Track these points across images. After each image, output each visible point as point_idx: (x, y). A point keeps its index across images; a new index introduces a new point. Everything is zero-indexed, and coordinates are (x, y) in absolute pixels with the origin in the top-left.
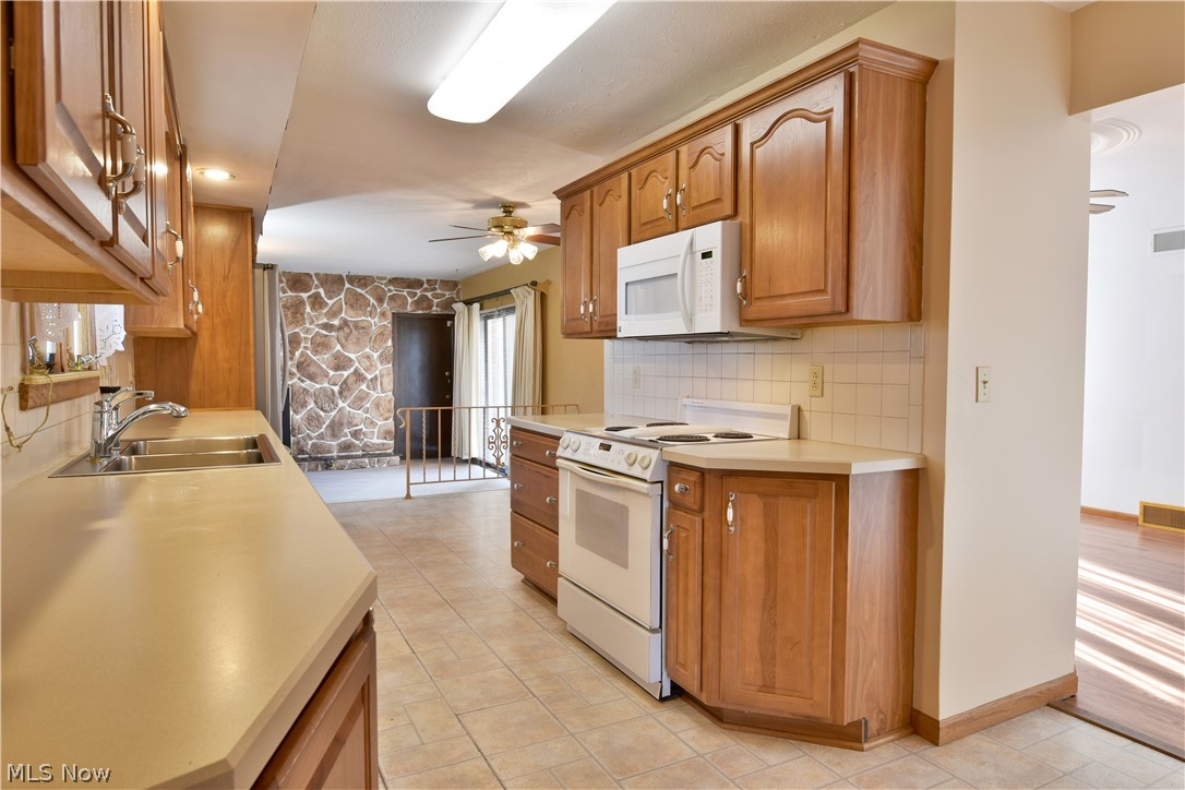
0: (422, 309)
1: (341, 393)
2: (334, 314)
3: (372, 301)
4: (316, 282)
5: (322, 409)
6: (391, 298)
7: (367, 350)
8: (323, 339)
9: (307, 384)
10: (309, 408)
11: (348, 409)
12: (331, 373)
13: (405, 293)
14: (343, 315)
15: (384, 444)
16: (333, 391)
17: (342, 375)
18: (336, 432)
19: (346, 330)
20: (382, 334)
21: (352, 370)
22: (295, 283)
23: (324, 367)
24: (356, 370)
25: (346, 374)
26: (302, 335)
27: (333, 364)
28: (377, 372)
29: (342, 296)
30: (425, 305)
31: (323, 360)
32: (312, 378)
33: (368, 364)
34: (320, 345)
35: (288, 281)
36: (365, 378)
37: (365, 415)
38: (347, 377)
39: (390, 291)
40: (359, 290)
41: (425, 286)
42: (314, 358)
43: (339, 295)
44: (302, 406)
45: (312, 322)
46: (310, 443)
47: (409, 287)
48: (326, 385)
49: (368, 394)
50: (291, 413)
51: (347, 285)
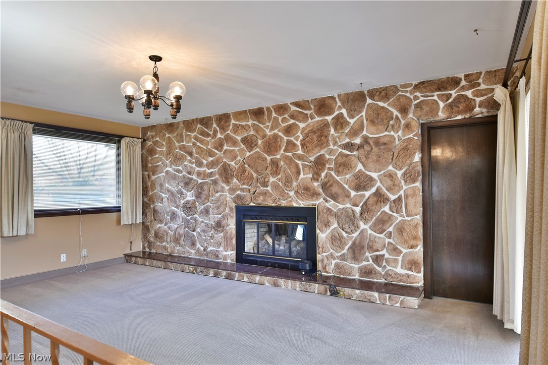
0: (459, 113)
1: (361, 214)
2: (354, 133)
3: (396, 113)
4: (339, 104)
5: (343, 230)
6: (418, 106)
7: (390, 168)
8: (344, 159)
9: (331, 204)
10: (332, 228)
11: (370, 231)
12: (353, 193)
13: (435, 98)
14: (365, 133)
15: (408, 276)
16: (354, 212)
17: (363, 196)
18: (357, 255)
19: (367, 148)
20: (406, 148)
21: (374, 190)
22: (320, 108)
23: (346, 187)
24: (377, 190)
25: (367, 194)
26: (327, 157)
27: (353, 184)
28: (402, 192)
29: (364, 113)
30: (461, 107)
31: (344, 179)
32: (335, 198)
33: (390, 183)
34: (343, 165)
35: (315, 106)
36: (388, 199)
37: (387, 240)
38: (368, 198)
39: (416, 98)
40: (381, 104)
41: (463, 83)
42: (338, 178)
43: (360, 112)
44: (326, 226)
45: (335, 143)
46: (334, 262)
47: (439, 90)
48: (348, 205)
49: (390, 217)
50: (318, 231)
51: (369, 101)
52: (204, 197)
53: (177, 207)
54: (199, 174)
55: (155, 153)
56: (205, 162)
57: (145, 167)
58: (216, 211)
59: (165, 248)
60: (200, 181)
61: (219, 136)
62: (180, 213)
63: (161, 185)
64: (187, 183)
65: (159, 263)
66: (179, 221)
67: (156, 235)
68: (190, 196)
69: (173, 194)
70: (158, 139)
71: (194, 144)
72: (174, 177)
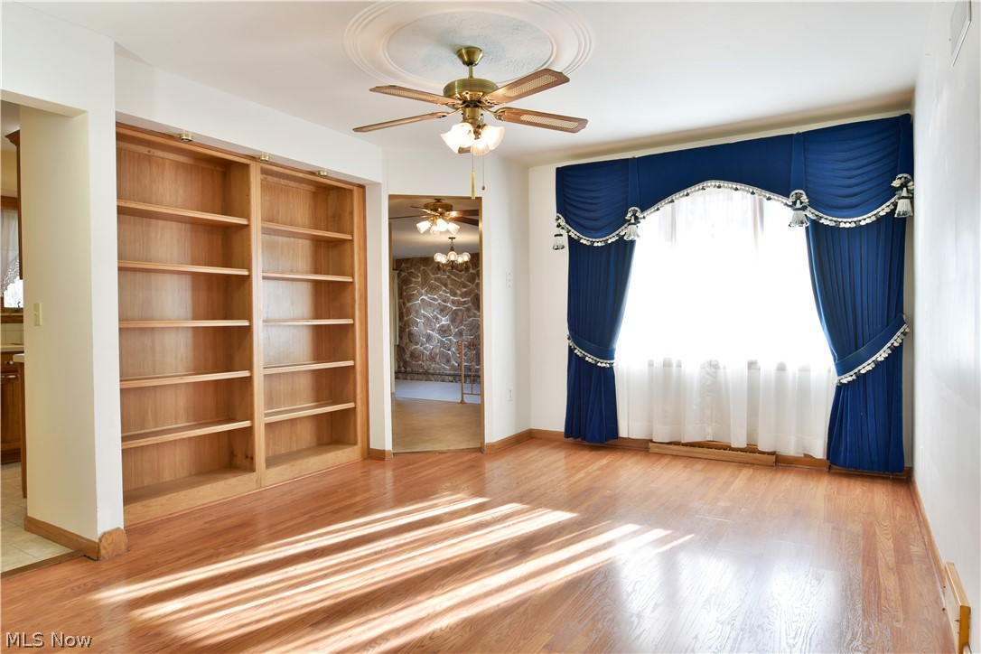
52: (458, 321)
53: (433, 330)
54: (453, 302)
55: (410, 283)
56: (459, 292)
57: (401, 295)
58: (469, 333)
59: (422, 366)
60: (454, 308)
61: (471, 271)
62: (435, 335)
63: (417, 312)
64: (443, 310)
65: (420, 377)
66: (435, 342)
67: (413, 355)
68: (445, 321)
69: (428, 319)
70: (412, 270)
71: (449, 277)
72: (430, 305)
